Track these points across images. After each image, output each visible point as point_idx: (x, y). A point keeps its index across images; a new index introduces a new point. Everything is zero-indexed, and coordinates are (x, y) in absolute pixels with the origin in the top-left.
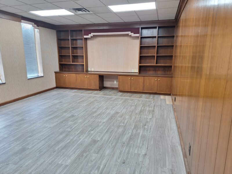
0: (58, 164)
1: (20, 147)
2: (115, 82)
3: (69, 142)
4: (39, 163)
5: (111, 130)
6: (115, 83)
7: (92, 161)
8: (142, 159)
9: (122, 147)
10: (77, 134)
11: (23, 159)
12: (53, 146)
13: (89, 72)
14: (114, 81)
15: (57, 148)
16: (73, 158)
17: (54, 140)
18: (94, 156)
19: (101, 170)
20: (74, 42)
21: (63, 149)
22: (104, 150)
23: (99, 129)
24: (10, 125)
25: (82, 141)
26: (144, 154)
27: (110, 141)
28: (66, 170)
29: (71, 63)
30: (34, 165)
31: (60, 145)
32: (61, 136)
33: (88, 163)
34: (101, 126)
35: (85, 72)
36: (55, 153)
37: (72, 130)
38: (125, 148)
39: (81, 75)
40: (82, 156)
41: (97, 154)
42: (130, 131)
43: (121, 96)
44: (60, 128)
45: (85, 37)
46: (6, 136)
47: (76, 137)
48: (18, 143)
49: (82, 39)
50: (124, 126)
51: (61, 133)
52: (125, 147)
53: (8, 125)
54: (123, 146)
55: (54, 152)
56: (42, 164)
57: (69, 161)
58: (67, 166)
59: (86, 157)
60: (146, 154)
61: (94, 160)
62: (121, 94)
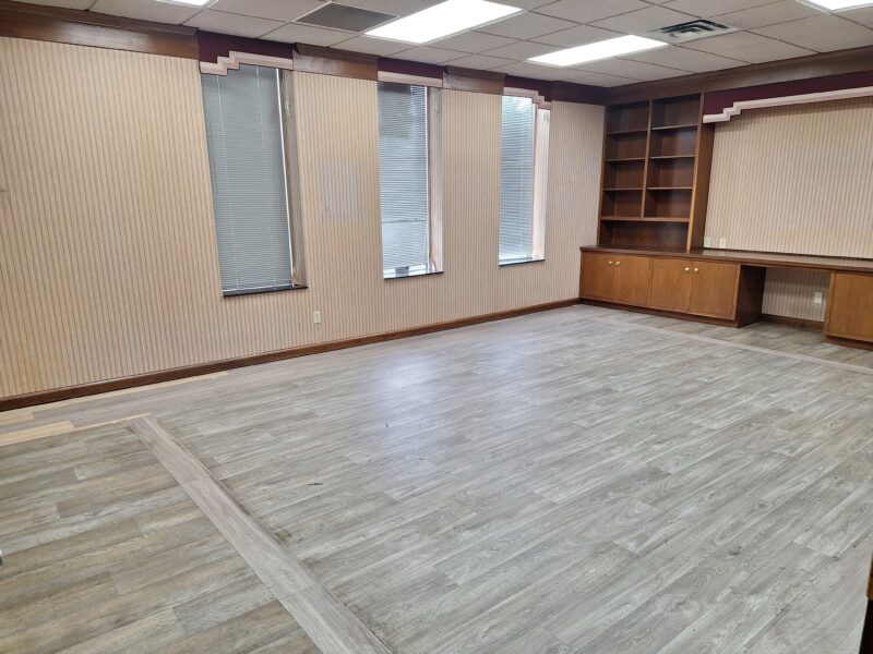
0: (532, 493)
1: (452, 433)
2: (818, 300)
3: (577, 455)
4: (488, 477)
5: (729, 457)
6: (816, 305)
7: (627, 517)
8: (812, 566)
9: (750, 513)
10: (606, 442)
11: (455, 458)
12: (531, 450)
13: (706, 253)
14: (812, 296)
15: (538, 459)
16: (574, 492)
17: (535, 437)
18: (640, 507)
19: (650, 546)
20: (665, 140)
21: (553, 464)
22: (679, 503)
23: (686, 444)
24: (439, 380)
25: (614, 461)
26: (831, 554)
27: (711, 486)
28: (549, 511)
29: (643, 218)
30: (474, 477)
31: (549, 455)
32: (557, 435)
33: (613, 518)
34: (694, 437)
35: (688, 253)
36: (530, 468)
37: (594, 427)
38: (757, 519)
39: (669, 261)
40: (604, 496)
41: (650, 504)
42: (806, 479)
43: (831, 357)
44: (559, 415)
45: (708, 118)
46: (427, 402)
47: (600, 446)
48: (449, 422)
49: (695, 128)
50: (789, 458)
51: (560, 428)
52: (763, 516)
53: (435, 380)
54: (753, 511)
55: (528, 465)
56: (493, 481)
57: (561, 497)
58: (554, 504)
59: (613, 502)
60: (836, 559)
61: (636, 516)
62: (832, 348)
